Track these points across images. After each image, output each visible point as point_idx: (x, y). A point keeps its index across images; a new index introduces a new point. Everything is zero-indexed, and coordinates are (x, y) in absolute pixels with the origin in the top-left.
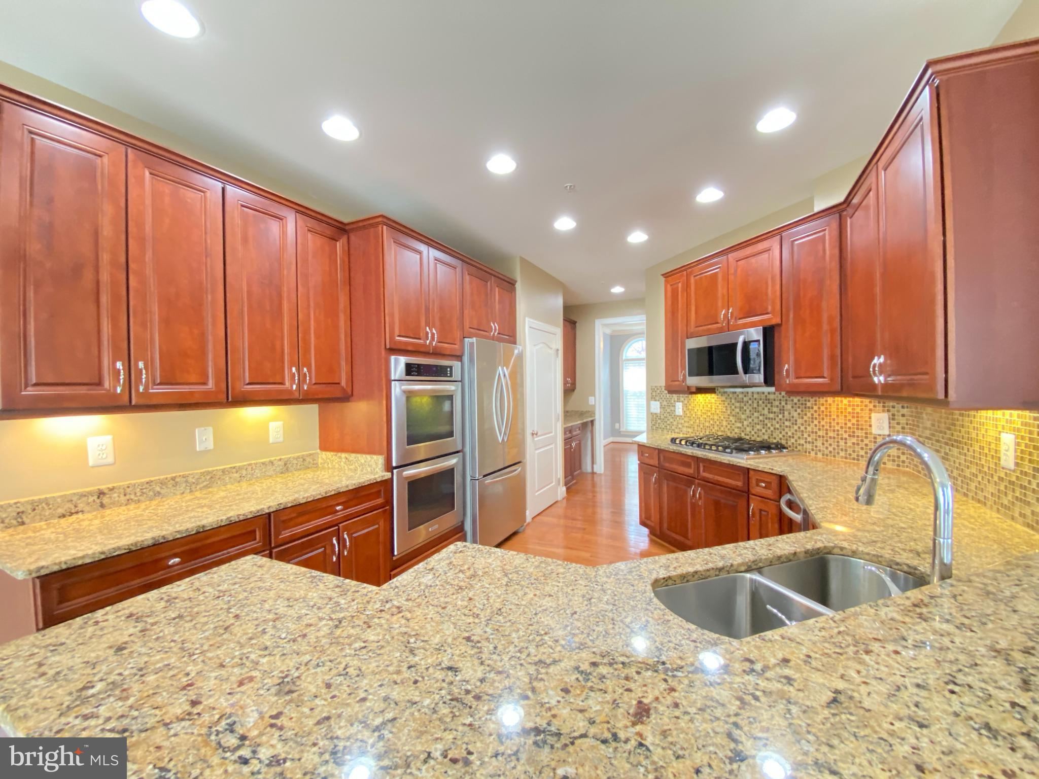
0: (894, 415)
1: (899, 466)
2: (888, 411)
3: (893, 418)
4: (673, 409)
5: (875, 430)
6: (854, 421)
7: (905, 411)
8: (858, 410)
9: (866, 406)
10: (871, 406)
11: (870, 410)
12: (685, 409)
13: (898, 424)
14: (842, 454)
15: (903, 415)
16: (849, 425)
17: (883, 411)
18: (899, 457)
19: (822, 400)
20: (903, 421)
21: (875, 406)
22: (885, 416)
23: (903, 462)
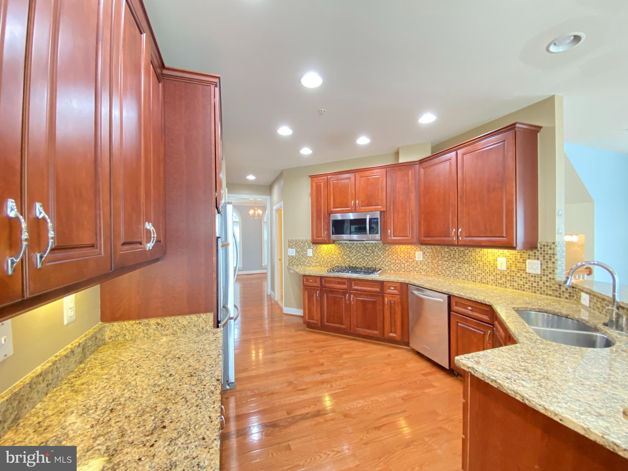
0: (424, 252)
2: (422, 251)
4: (305, 253)
5: (417, 259)
6: (408, 255)
7: (429, 250)
8: (409, 250)
9: (413, 249)
10: (415, 249)
12: (314, 253)
13: (426, 256)
14: (403, 270)
15: (428, 252)
16: (406, 257)
17: (420, 251)
18: (426, 269)
19: (393, 247)
20: (428, 254)
21: (417, 249)
22: (421, 253)
23: (428, 271)
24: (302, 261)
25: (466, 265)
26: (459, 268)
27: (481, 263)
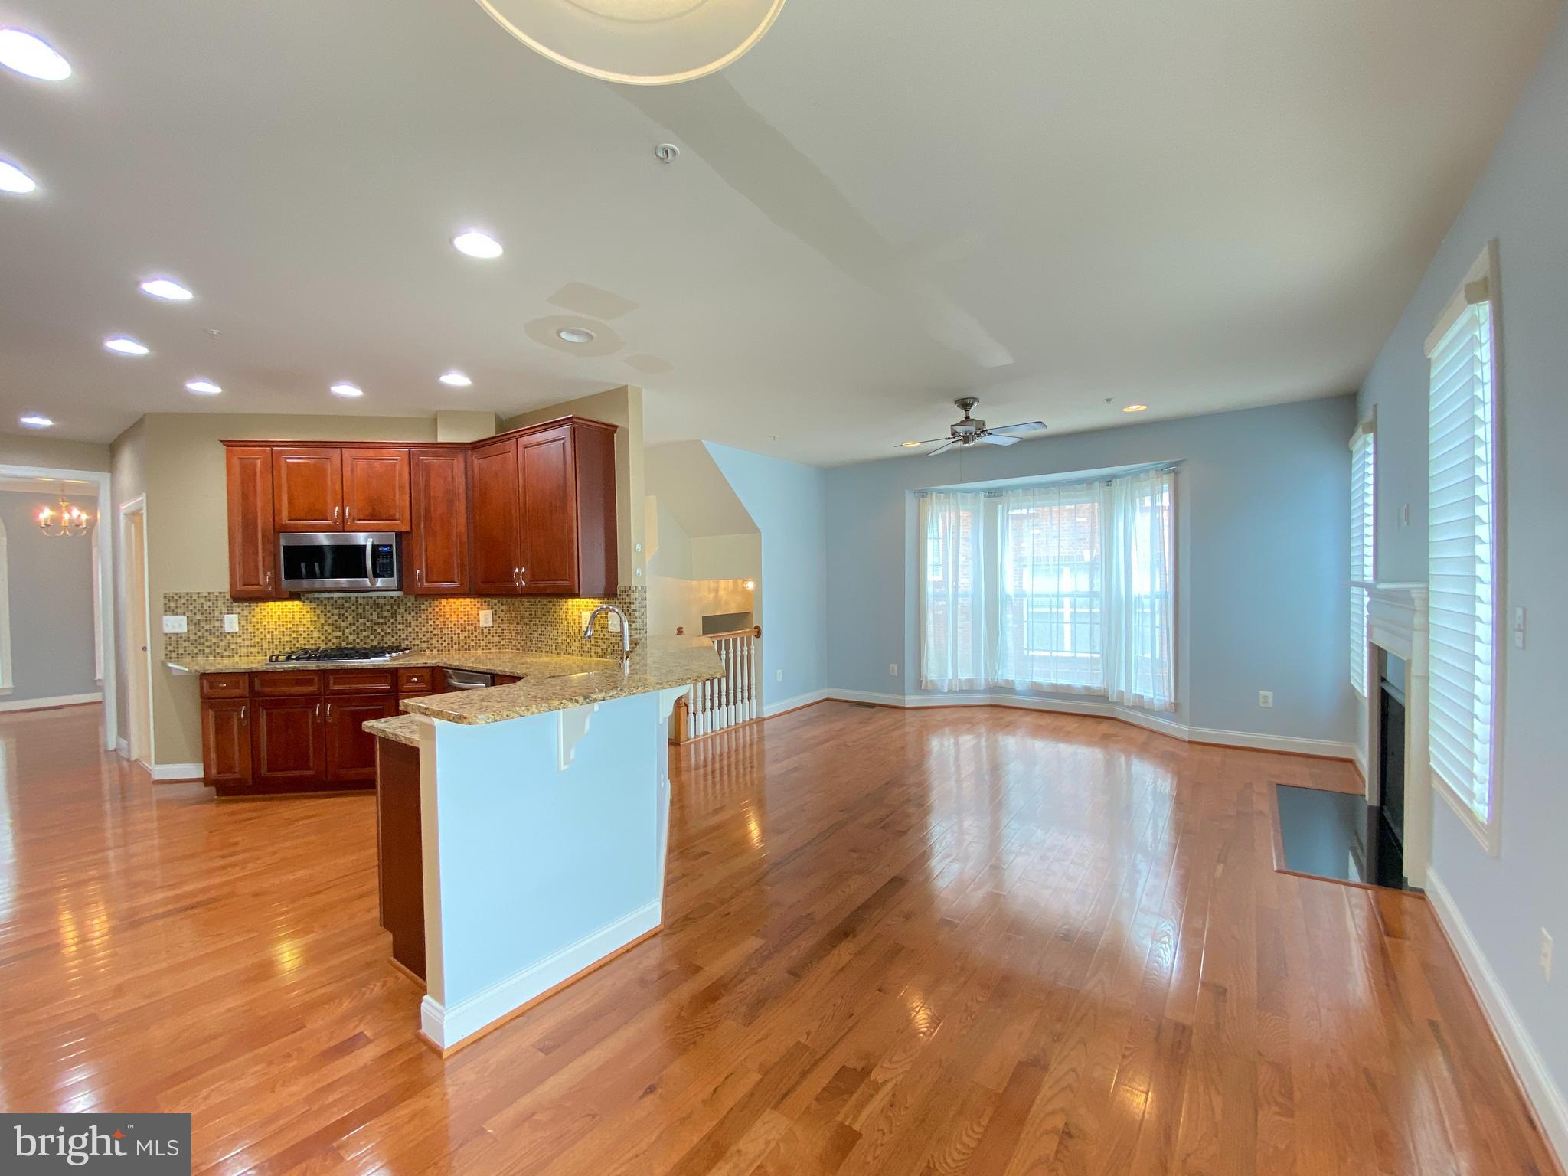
0: (495, 611)
1: (500, 648)
2: (492, 608)
3: (495, 613)
4: (217, 624)
5: (482, 624)
6: (465, 618)
7: (503, 607)
8: (468, 609)
9: (475, 605)
10: (479, 605)
11: (478, 608)
12: (243, 623)
13: (499, 617)
14: (456, 647)
15: (502, 611)
16: (462, 622)
17: (488, 609)
18: (500, 642)
19: (436, 603)
20: (502, 615)
21: (482, 605)
22: (489, 612)
23: (503, 645)
24: (207, 644)
25: (550, 628)
26: (542, 634)
27: (566, 624)
